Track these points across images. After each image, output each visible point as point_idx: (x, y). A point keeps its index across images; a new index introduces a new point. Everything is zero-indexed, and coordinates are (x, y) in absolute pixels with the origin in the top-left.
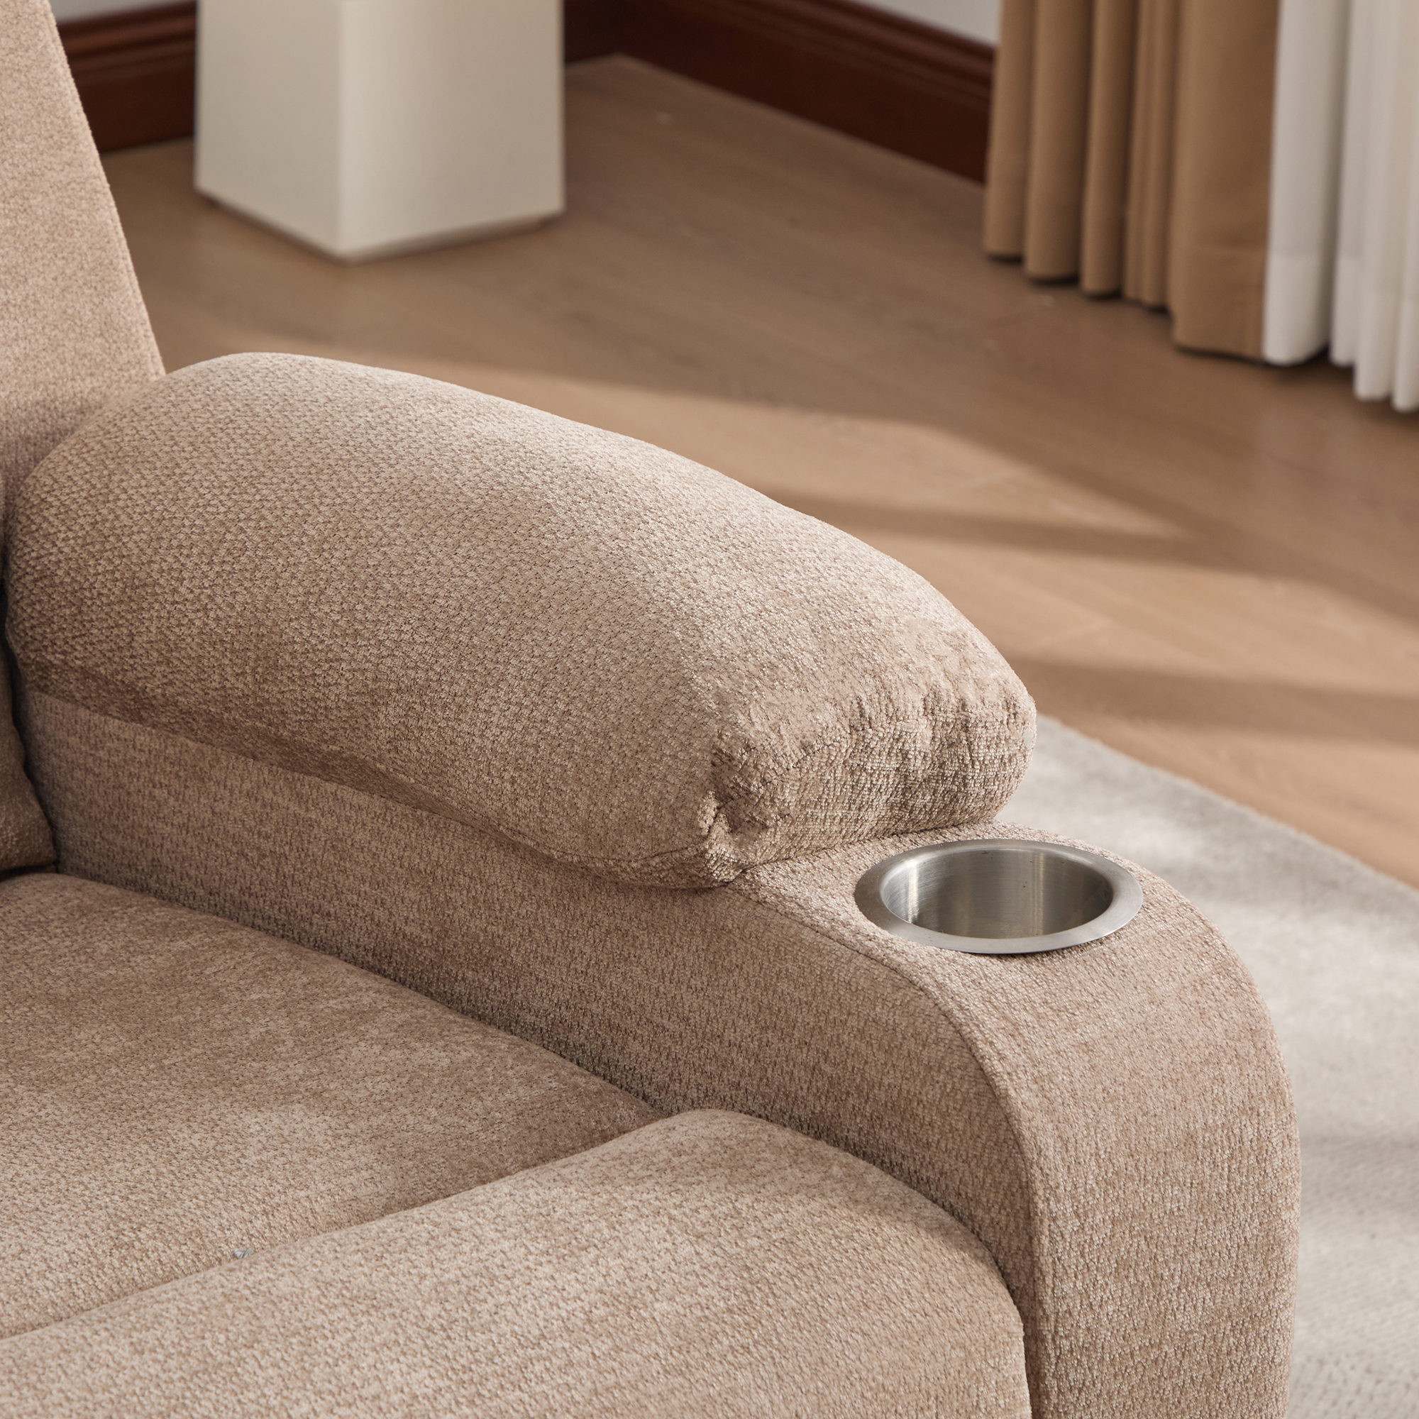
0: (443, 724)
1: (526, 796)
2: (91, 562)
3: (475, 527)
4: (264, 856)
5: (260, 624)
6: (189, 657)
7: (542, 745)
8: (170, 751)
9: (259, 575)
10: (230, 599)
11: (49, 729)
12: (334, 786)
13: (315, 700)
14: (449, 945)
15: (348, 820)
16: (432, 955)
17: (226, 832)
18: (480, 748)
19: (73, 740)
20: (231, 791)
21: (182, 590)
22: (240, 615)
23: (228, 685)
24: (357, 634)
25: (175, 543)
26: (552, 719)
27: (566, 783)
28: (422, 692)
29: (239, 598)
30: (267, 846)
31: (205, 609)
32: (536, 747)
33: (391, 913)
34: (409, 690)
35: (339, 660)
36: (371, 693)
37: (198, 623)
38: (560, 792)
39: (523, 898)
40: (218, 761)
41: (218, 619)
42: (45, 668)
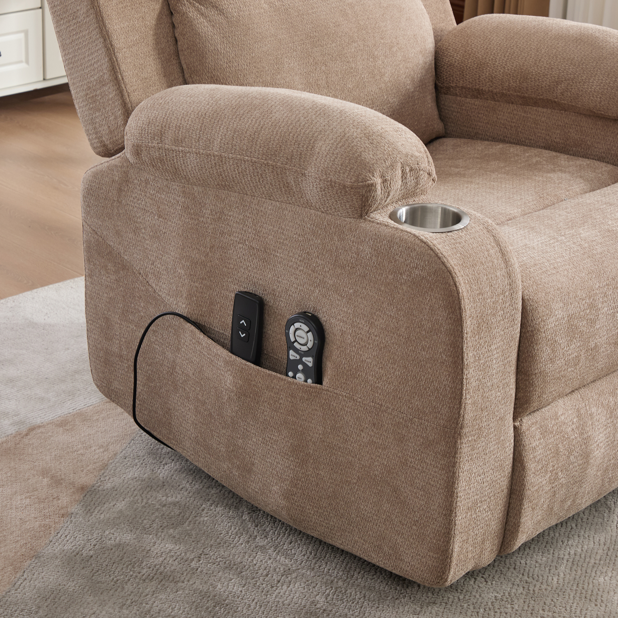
0: (579, 87)
1: (604, 101)
2: (466, 60)
3: (580, 43)
4: (512, 127)
5: (522, 69)
6: (499, 79)
7: (609, 88)
8: (486, 104)
9: (520, 58)
10: (512, 64)
11: (446, 104)
12: (536, 108)
13: (538, 85)
14: (568, 142)
15: (539, 116)
16: (563, 145)
17: (501, 123)
18: (590, 91)
19: (454, 106)
20: (504, 113)
21: (496, 64)
22: (516, 67)
23: (511, 85)
24: (552, 68)
25: (492, 53)
26: (611, 82)
27: (616, 97)
28: (572, 80)
29: (515, 64)
30: (513, 125)
31: (504, 67)
32: (607, 89)
33: (551, 137)
34: (569, 80)
35: (547, 75)
36: (556, 82)
37: (502, 71)
38: (614, 99)
39: (592, 129)
40: (500, 105)
41: (508, 69)
42: (448, 88)
